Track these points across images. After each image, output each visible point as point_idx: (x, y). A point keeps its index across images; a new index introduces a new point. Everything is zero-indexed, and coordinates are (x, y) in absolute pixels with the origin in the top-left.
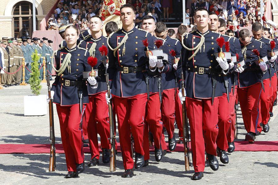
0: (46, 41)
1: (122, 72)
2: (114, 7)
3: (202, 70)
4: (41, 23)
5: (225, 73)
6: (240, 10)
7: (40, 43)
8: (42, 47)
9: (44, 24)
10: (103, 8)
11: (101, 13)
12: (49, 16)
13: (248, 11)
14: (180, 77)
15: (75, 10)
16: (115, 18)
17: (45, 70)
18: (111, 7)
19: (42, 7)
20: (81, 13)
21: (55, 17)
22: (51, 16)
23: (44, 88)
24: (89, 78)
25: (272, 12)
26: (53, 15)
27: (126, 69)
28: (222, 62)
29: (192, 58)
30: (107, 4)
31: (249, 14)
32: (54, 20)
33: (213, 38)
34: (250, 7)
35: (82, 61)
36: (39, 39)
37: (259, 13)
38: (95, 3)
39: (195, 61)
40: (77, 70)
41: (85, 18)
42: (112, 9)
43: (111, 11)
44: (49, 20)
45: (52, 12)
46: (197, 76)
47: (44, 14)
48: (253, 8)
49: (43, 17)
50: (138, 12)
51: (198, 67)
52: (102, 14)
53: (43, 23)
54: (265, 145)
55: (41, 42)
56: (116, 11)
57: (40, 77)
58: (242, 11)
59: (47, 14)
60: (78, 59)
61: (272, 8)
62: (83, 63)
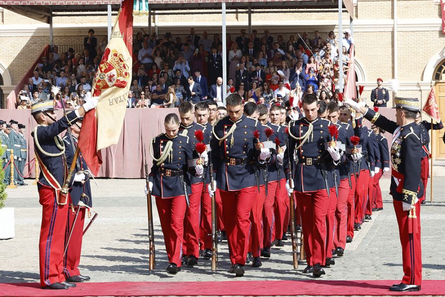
0: (15, 126)
1: (229, 164)
2: (114, 75)
3: (309, 161)
4: (8, 98)
5: (335, 164)
6: (309, 82)
7: (5, 128)
8: (8, 134)
9: (13, 99)
10: (98, 77)
11: (95, 85)
12: (21, 87)
13: (321, 83)
14: (287, 167)
15: (60, 78)
16: (115, 92)
17: (12, 169)
18: (110, 76)
19: (10, 74)
20: (70, 83)
21: (29, 88)
22: (24, 87)
23: (12, 197)
24: (197, 166)
25: (356, 85)
26: (26, 86)
27: (233, 161)
28: (333, 152)
29: (300, 148)
30: (103, 70)
31: (321, 87)
32: (29, 94)
33: (322, 126)
34: (323, 78)
35: (184, 148)
36: (5, 122)
37: (337, 87)
38: (91, 69)
39: (302, 151)
40: (180, 158)
41: (75, 91)
42: (111, 78)
43: (110, 81)
44: (20, 93)
45: (25, 81)
46: (305, 167)
47: (12, 84)
48: (328, 79)
49: (11, 89)
50: (156, 83)
51: (306, 157)
52: (97, 86)
53: (11, 98)
54: (342, 286)
55: (8, 126)
56: (118, 80)
57: (5, 181)
58: (312, 84)
59: (17, 85)
60: (180, 147)
61: (357, 80)
62: (184, 150)
